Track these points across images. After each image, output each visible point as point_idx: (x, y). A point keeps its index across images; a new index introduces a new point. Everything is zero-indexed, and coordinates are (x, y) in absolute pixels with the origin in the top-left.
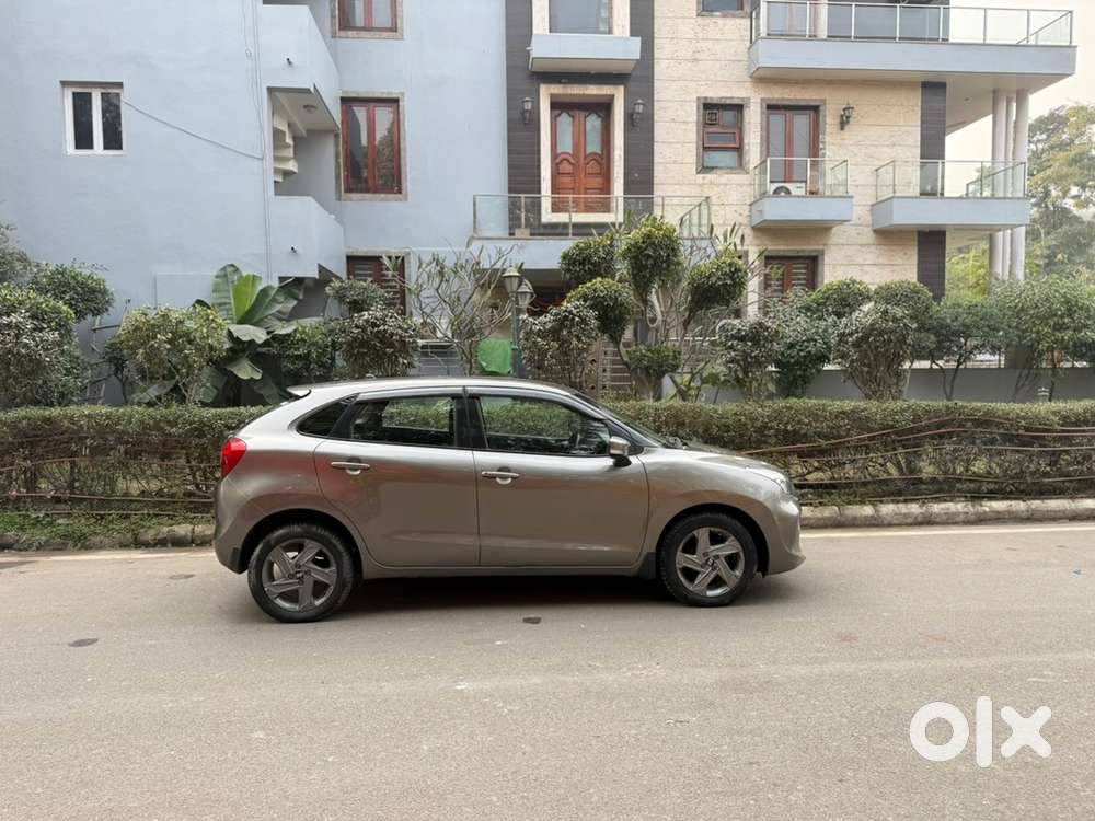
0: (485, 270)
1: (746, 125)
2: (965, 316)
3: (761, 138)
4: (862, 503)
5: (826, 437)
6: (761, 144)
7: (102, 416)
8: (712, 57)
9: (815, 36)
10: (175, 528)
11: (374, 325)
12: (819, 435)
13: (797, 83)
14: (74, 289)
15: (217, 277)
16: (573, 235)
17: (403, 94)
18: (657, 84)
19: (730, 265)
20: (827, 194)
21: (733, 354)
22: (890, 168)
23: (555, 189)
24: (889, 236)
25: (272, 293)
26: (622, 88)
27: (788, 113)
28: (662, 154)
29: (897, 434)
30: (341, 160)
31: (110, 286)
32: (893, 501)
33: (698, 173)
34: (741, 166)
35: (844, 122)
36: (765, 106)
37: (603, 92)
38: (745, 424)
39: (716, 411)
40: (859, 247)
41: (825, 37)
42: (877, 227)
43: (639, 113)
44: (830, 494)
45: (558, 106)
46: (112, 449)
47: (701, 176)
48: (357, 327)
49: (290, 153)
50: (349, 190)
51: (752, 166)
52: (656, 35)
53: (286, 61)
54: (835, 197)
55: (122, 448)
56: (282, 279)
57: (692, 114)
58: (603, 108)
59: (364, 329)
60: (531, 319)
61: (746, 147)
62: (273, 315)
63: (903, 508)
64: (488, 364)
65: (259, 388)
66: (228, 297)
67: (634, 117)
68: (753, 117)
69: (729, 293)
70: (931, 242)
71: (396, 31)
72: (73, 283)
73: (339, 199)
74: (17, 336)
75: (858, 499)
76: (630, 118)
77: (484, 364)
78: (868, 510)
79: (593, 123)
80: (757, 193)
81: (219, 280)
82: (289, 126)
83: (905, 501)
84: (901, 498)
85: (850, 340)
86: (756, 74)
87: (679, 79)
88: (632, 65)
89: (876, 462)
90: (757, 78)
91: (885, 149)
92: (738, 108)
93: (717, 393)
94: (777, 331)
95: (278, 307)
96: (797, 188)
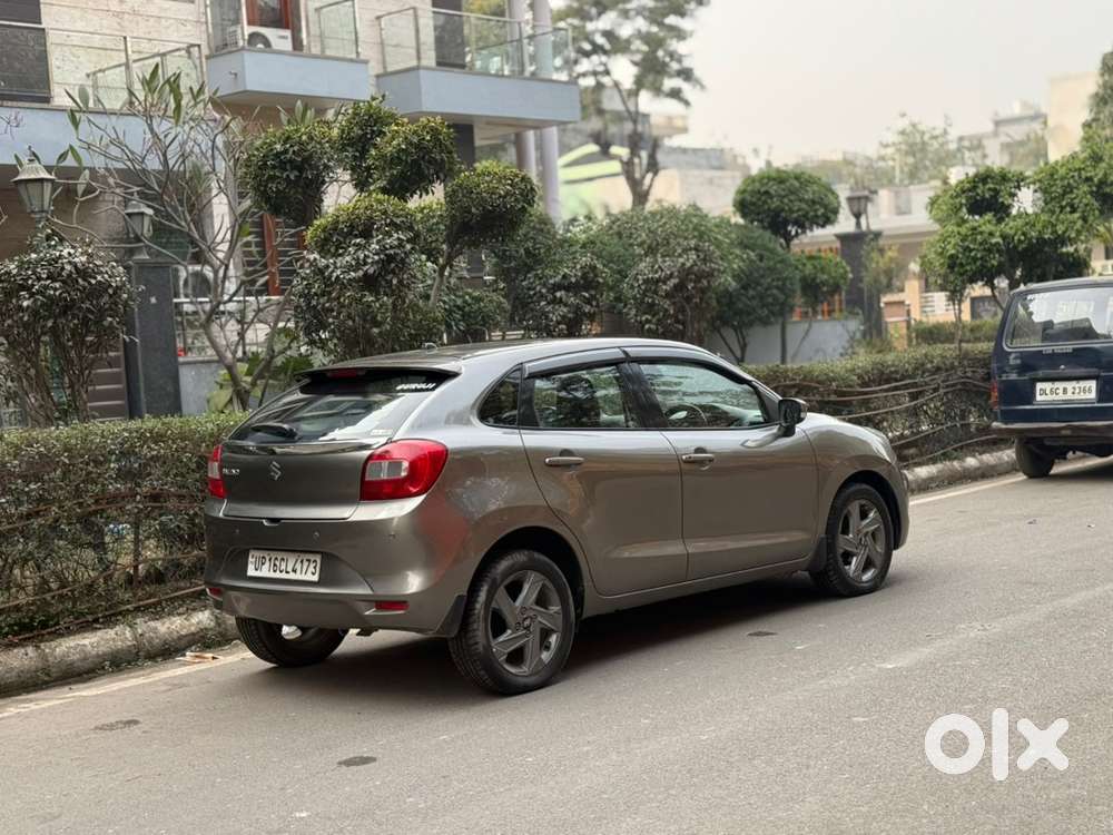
96: (279, 38)
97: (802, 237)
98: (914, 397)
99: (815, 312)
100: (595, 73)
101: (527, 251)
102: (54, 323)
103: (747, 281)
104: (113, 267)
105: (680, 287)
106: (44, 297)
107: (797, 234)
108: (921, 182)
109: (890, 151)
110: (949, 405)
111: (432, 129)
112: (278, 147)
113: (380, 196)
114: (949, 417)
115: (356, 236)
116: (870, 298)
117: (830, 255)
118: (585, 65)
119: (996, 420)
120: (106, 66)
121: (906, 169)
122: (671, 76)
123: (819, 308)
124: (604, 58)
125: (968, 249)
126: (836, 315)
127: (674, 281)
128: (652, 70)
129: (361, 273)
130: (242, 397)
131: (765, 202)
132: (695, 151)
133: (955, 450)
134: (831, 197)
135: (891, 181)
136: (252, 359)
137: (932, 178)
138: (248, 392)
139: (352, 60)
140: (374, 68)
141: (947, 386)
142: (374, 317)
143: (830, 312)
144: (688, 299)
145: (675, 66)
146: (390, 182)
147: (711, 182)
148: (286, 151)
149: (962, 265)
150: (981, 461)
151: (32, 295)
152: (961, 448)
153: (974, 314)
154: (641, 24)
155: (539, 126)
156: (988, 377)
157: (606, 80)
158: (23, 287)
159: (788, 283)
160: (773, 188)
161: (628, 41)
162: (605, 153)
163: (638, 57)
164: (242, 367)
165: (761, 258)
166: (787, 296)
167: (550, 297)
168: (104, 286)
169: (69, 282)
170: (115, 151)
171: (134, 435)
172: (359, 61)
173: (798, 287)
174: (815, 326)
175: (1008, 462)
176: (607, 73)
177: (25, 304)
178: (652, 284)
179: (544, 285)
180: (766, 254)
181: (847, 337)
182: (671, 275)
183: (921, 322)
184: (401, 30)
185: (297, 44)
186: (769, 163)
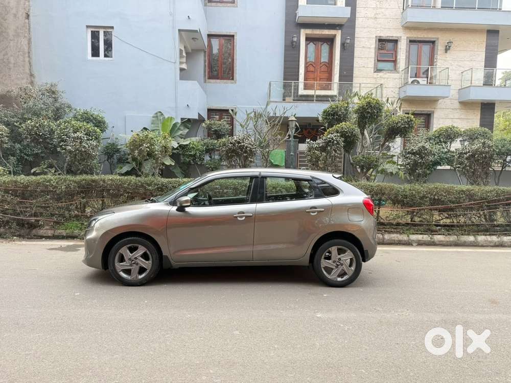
0: (277, 117)
1: (399, 50)
2: (508, 145)
3: (406, 57)
4: (469, 235)
5: (453, 203)
6: (406, 59)
7: (118, 180)
8: (384, 17)
9: (435, 7)
11: (239, 143)
12: (450, 201)
13: (425, 30)
14: (92, 121)
15: (153, 117)
17: (236, 33)
18: (357, 30)
19: (408, 118)
20: (437, 84)
21: (409, 161)
22: (469, 72)
23: (306, 79)
24: (466, 105)
25: (178, 125)
26: (340, 31)
27: (419, 44)
28: (357, 62)
29: (487, 202)
30: (207, 64)
31: (107, 120)
32: (484, 235)
33: (375, 72)
34: (395, 69)
35: (447, 49)
36: (408, 41)
37: (330, 33)
38: (414, 195)
39: (401, 188)
40: (451, 110)
41: (440, 7)
42: (462, 100)
43: (348, 43)
44: (453, 230)
45: (309, 39)
46: (122, 195)
47: (376, 74)
48: (231, 143)
49: (184, 60)
50: (210, 78)
51: (401, 70)
52: (357, 6)
53: (187, 18)
54: (441, 85)
55: (126, 195)
56: (182, 119)
57: (373, 44)
58: (330, 41)
59: (234, 145)
60: (311, 141)
61: (398, 61)
62: (178, 136)
63: (489, 238)
64: (275, 161)
65: (173, 169)
66: (158, 127)
67: (345, 45)
68: (403, 46)
69: (406, 131)
70: (487, 109)
71: (234, 3)
72: (92, 118)
73: (205, 82)
74: (81, 143)
75: (466, 233)
76: (343, 45)
77: (273, 161)
78: (471, 238)
79: (325, 48)
80: (403, 83)
81: (154, 119)
82: (185, 48)
83: (490, 235)
84: (488, 233)
85: (465, 156)
86: (405, 25)
87: (367, 27)
88: (346, 20)
89: (476, 215)
90: (405, 27)
91: (468, 63)
92: (395, 42)
93: (384, 178)
94: (431, 151)
95: (180, 132)
185: (428, 82)
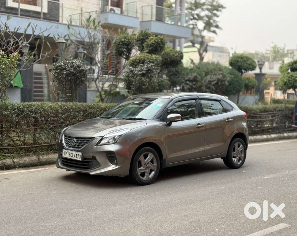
10: (5, 161)
16: (43, 18)
96: (117, 10)
97: (246, 73)
98: (272, 117)
99: (247, 93)
100: (193, 25)
101: (176, 70)
102: (71, 78)
103: (231, 83)
104: (85, 66)
105: (217, 83)
106: (69, 71)
107: (245, 72)
108: (276, 61)
109: (269, 52)
110: (281, 120)
111: (161, 39)
112: (123, 40)
113: (147, 54)
114: (281, 123)
115: (141, 64)
116: (262, 90)
117: (253, 78)
118: (191, 22)
119: (293, 124)
120: (74, 14)
121: (273, 57)
122: (213, 27)
123: (248, 92)
124: (196, 21)
125: (290, 80)
126: (252, 94)
127: (215, 82)
128: (208, 25)
129: (142, 73)
130: (102, 100)
131: (237, 63)
132: (216, 47)
133: (282, 131)
134: (254, 63)
135: (268, 60)
136: (106, 91)
137: (279, 60)
138: (104, 99)
139: (135, 17)
140: (140, 20)
141: (281, 115)
142: (144, 84)
143: (251, 93)
144: (219, 86)
145: (214, 24)
146: (149, 51)
147: (220, 56)
148: (125, 41)
149: (288, 84)
150: (288, 135)
151: (66, 71)
152: (283, 131)
153: (288, 97)
154: (207, 13)
155: (180, 38)
156: (292, 114)
157: (195, 26)
158: (64, 69)
159: (241, 85)
160: (240, 60)
161: (203, 17)
162: (193, 46)
163: (205, 21)
164: (103, 93)
165: (235, 77)
166: (241, 88)
167: (185, 83)
168: (83, 70)
169: (75, 69)
170: (79, 36)
171: (87, 106)
172: (137, 18)
173: (243, 86)
174: (247, 97)
175: (295, 136)
176: (196, 25)
177: (65, 73)
178: (210, 82)
179: (184, 79)
180: (236, 76)
181: (254, 100)
182: (215, 80)
183: (274, 98)
184: (148, 11)
185: (122, 12)
186: (235, 52)
